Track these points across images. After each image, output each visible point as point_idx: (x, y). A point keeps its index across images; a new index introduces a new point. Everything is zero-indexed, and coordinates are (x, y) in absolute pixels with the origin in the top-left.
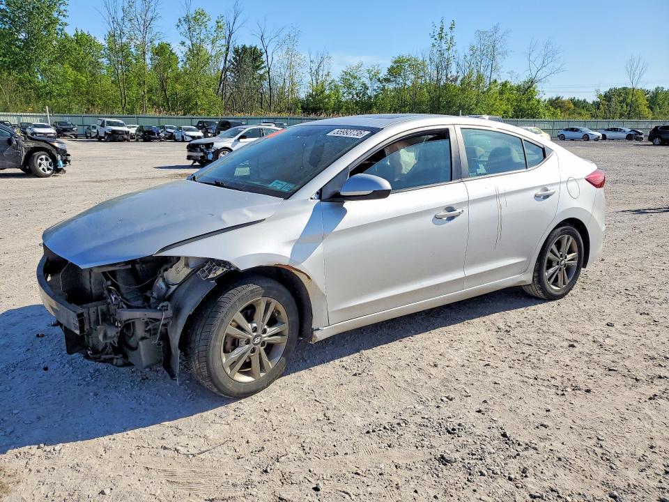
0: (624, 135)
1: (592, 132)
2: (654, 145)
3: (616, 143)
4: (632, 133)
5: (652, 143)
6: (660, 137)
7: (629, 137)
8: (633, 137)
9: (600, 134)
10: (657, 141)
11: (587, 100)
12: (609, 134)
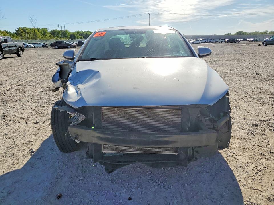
0: (41, 46)
1: (29, 45)
2: (56, 48)
3: (38, 48)
4: (44, 44)
5: (55, 48)
6: (57, 46)
7: (43, 46)
8: (44, 46)
9: (33, 45)
10: (56, 47)
11: (11, 32)
12: (36, 45)
